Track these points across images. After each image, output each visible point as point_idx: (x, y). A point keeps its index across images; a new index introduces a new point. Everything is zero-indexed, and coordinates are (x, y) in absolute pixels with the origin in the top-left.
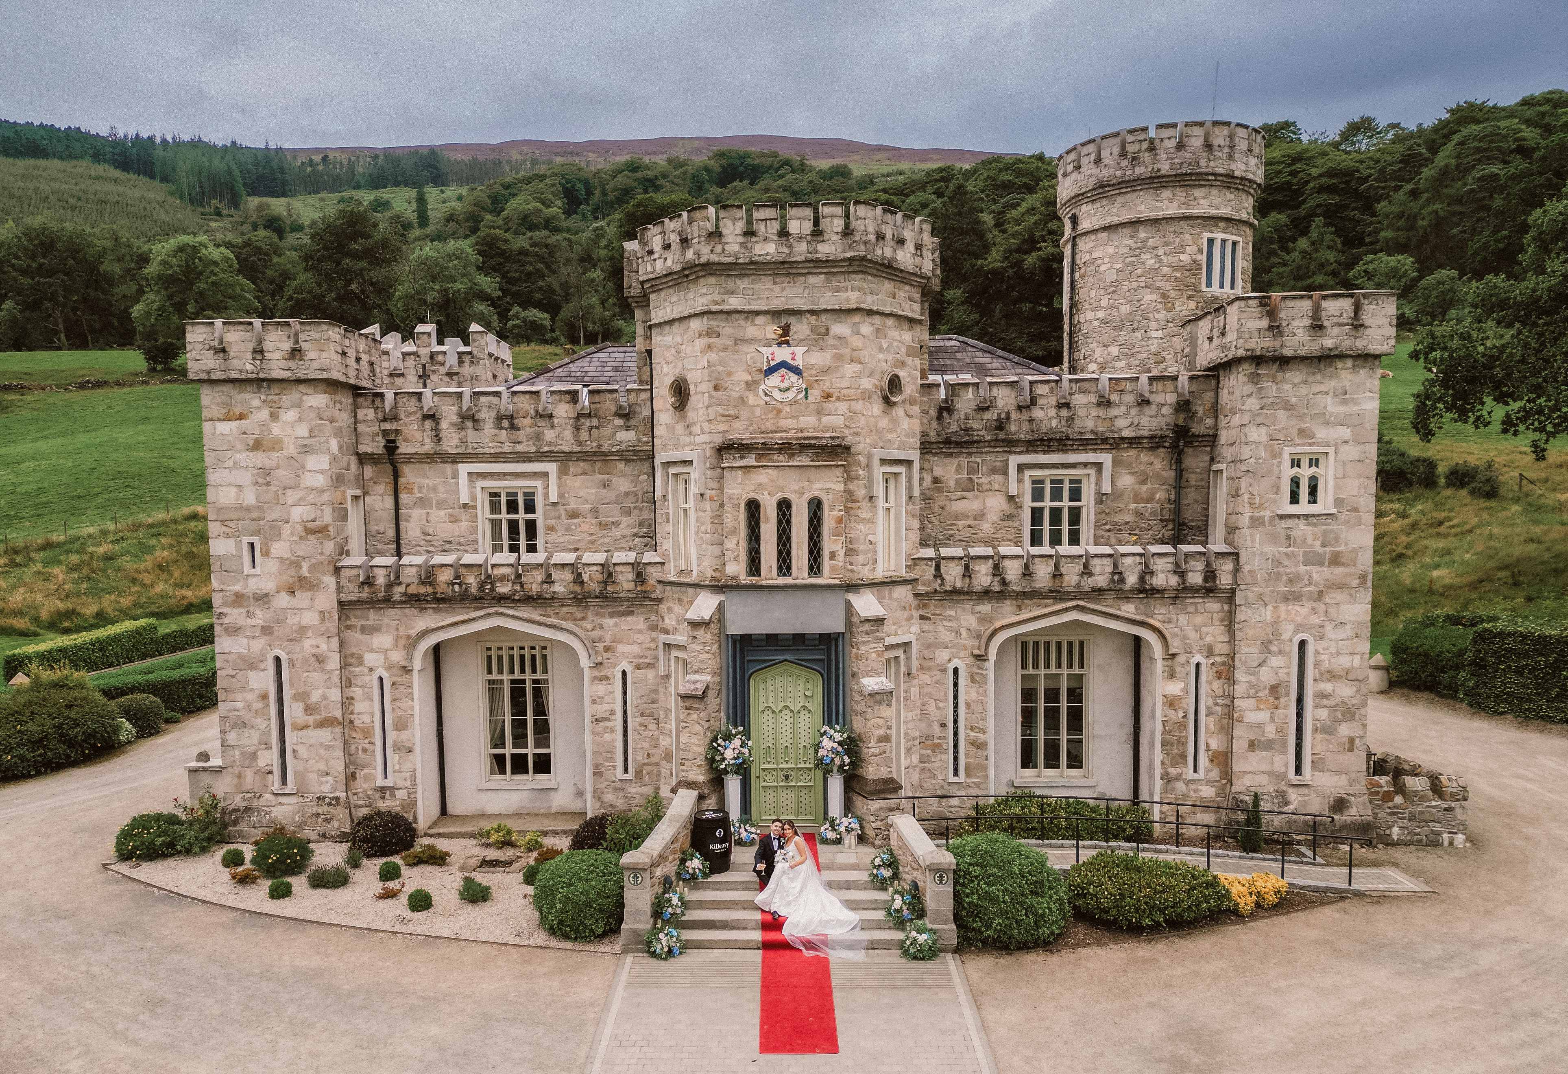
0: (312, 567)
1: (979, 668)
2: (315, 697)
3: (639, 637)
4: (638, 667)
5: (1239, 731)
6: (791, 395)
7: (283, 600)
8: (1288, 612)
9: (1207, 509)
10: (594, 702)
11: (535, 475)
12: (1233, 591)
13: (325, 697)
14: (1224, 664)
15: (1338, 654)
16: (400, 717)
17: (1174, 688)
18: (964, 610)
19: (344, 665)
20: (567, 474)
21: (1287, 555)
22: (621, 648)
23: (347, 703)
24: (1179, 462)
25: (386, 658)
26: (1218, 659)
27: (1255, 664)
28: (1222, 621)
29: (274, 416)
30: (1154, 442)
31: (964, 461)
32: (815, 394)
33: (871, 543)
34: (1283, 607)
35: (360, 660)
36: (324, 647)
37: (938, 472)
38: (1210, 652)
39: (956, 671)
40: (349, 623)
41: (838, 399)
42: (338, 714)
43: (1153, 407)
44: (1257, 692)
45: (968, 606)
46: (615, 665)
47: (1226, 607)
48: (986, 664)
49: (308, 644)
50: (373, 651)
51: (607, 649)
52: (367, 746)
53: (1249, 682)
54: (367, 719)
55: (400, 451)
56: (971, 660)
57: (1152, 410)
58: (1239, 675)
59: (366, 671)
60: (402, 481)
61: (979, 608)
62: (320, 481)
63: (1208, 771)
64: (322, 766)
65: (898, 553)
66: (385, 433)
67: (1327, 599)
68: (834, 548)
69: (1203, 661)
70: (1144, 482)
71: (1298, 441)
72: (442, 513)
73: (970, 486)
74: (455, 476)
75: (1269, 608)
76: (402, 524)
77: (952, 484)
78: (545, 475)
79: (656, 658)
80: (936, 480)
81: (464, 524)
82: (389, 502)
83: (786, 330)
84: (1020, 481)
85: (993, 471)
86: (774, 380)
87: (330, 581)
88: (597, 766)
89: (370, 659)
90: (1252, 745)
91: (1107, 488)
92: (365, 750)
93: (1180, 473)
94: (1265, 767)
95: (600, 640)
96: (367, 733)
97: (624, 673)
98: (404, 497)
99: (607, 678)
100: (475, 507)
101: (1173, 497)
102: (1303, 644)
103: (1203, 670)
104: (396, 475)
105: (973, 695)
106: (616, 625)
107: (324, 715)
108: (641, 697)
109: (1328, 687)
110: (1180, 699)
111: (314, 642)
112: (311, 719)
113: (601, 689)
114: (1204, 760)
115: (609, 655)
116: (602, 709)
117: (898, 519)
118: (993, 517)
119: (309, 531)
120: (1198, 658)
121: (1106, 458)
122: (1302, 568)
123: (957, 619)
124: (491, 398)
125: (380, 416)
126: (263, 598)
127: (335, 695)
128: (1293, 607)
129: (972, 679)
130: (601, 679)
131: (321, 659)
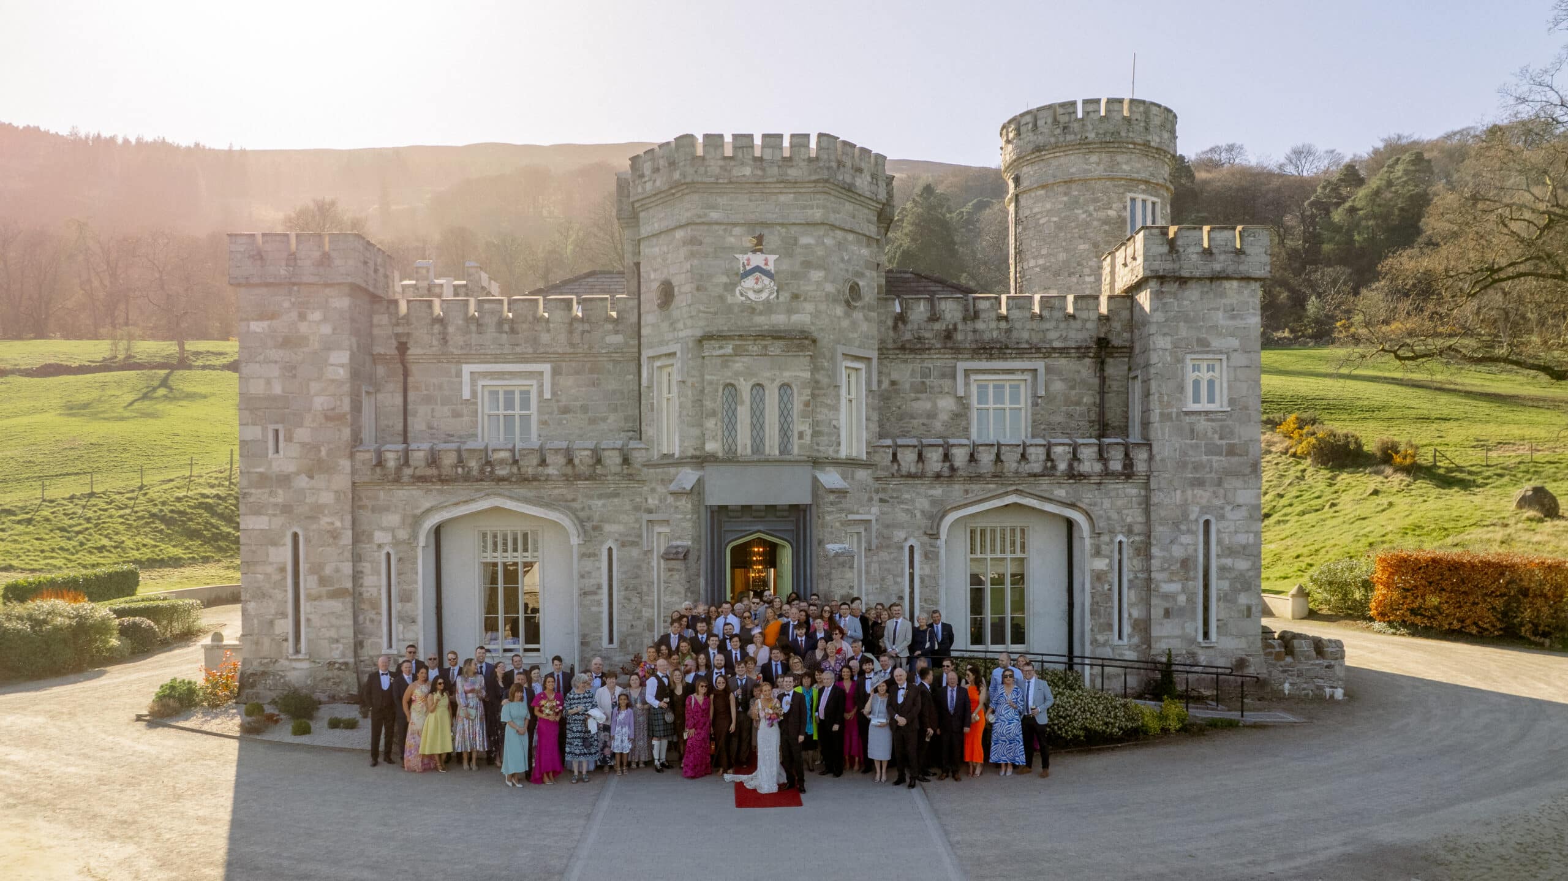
0: (330, 452)
1: (931, 546)
2: (328, 570)
3: (624, 518)
4: (623, 545)
5: (1154, 601)
6: (764, 295)
7: (302, 482)
8: (1194, 496)
9: (1127, 412)
10: (582, 577)
11: (530, 374)
12: (1148, 477)
13: (337, 570)
14: (1142, 542)
15: (1236, 532)
16: (404, 590)
17: (1101, 564)
18: (918, 494)
19: (356, 540)
20: (560, 374)
21: (1192, 446)
22: (607, 528)
23: (357, 576)
24: (1102, 370)
25: (394, 537)
26: (1137, 538)
27: (1168, 541)
28: (1140, 504)
29: (302, 316)
30: (1081, 352)
31: (917, 366)
32: (786, 295)
33: (835, 427)
34: (1189, 492)
35: (370, 536)
36: (338, 524)
37: (895, 376)
38: (1130, 532)
39: (912, 548)
40: (360, 503)
41: (805, 300)
42: (349, 585)
43: (1079, 322)
44: (1170, 565)
45: (922, 489)
46: (602, 543)
47: (1143, 493)
48: (938, 542)
49: (325, 520)
50: (383, 529)
51: (595, 528)
52: (374, 617)
53: (1164, 557)
54: (374, 592)
55: (409, 352)
56: (926, 539)
57: (1078, 324)
58: (1155, 551)
59: (375, 547)
60: (410, 380)
61: (932, 492)
62: (341, 374)
63: (1130, 636)
64: (333, 633)
65: (859, 440)
66: (397, 335)
67: (1226, 486)
68: (802, 428)
69: (1124, 540)
70: (1073, 388)
71: (1197, 349)
72: (446, 409)
73: (921, 389)
74: (459, 374)
75: (1178, 492)
76: (410, 419)
77: (907, 386)
78: (541, 373)
79: (640, 536)
80: (893, 383)
81: (466, 419)
82: (399, 400)
84: (967, 385)
85: (943, 376)
86: (749, 282)
87: (345, 464)
88: (584, 636)
89: (380, 537)
90: (1167, 613)
91: (1041, 392)
92: (372, 621)
93: (1103, 379)
94: (1178, 632)
95: (589, 519)
96: (375, 606)
97: (610, 549)
98: (412, 394)
99: (595, 555)
100: (476, 404)
101: (1098, 401)
102: (1207, 523)
103: (1125, 546)
104: (406, 375)
105: (927, 571)
106: (604, 505)
107: (337, 586)
108: (625, 573)
109: (1228, 562)
110: (1105, 573)
111: (329, 520)
112: (324, 590)
113: (588, 564)
114: (1127, 629)
115: (596, 534)
116: (589, 583)
117: (859, 410)
118: (944, 417)
119: (328, 419)
120: (1120, 537)
121: (1040, 365)
122: (1205, 458)
123: (912, 501)
124: (493, 306)
125: (394, 321)
126: (284, 480)
127: (347, 568)
128: (1198, 492)
129: (926, 556)
130: (589, 556)
131: (335, 535)
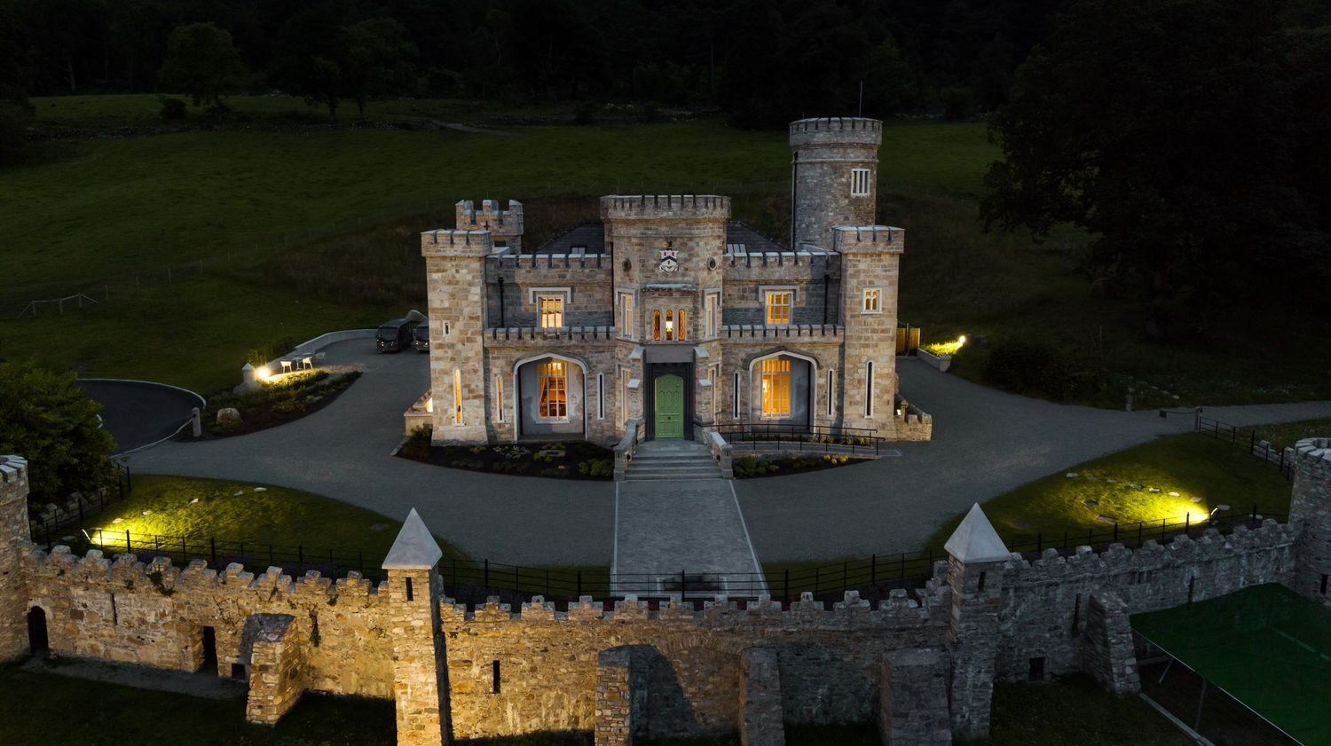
0: (472, 334)
1: (746, 373)
2: (473, 387)
3: (607, 361)
4: (607, 374)
5: (846, 398)
6: (672, 269)
7: (459, 346)
8: (865, 352)
9: (837, 309)
10: (589, 388)
11: (560, 293)
12: (844, 343)
13: (477, 386)
14: (840, 372)
15: (884, 367)
16: (507, 394)
17: (822, 381)
18: (740, 350)
19: (485, 373)
20: (575, 292)
21: (864, 329)
22: (600, 366)
23: (486, 388)
24: (826, 289)
25: (502, 370)
26: (838, 370)
27: (852, 372)
28: (839, 355)
29: (457, 271)
30: (816, 282)
31: (741, 288)
32: (682, 269)
33: (703, 327)
34: (862, 350)
35: (492, 371)
36: (477, 365)
37: (731, 292)
38: (835, 367)
39: (737, 375)
40: (488, 357)
41: (691, 271)
42: (483, 393)
43: (816, 267)
44: (853, 383)
46: (597, 373)
47: (841, 349)
48: (749, 372)
49: (471, 363)
50: (497, 367)
51: (594, 366)
52: (494, 406)
53: (850, 379)
54: (494, 395)
55: (503, 283)
56: (743, 370)
58: (846, 376)
59: (494, 375)
60: (505, 295)
61: (746, 350)
62: (477, 298)
63: (834, 414)
64: (475, 415)
65: (714, 329)
66: (498, 275)
67: (879, 346)
69: (833, 370)
70: (812, 297)
71: (868, 285)
72: (521, 308)
73: (743, 298)
74: (527, 292)
75: (858, 350)
76: (504, 312)
77: (736, 298)
78: (566, 292)
79: (615, 370)
80: (730, 296)
81: (531, 312)
82: (499, 303)
83: (670, 244)
84: (764, 296)
85: (753, 293)
86: (665, 263)
87: (479, 339)
88: (589, 414)
89: (495, 370)
90: (850, 403)
91: (798, 299)
92: (493, 408)
93: (827, 294)
94: (856, 413)
95: (591, 362)
96: (494, 400)
97: (601, 376)
98: (505, 301)
99: (594, 378)
100: (535, 305)
101: (824, 303)
102: (870, 364)
103: (833, 373)
104: (502, 291)
105: (743, 384)
106: (598, 356)
107: (477, 393)
108: (608, 386)
109: (880, 380)
110: (824, 385)
111: (473, 364)
112: (471, 395)
113: (591, 383)
114: (833, 409)
115: (595, 369)
116: (591, 392)
117: (714, 315)
119: (471, 318)
120: (831, 369)
121: (799, 288)
122: (870, 335)
123: (737, 354)
125: (496, 268)
126: (452, 346)
127: (481, 385)
128: (867, 350)
129: (743, 378)
130: (591, 378)
131: (475, 371)
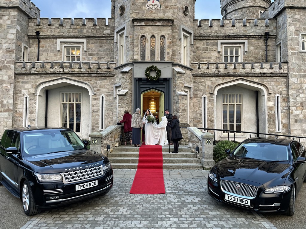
0: (8, 63)
1: (211, 97)
3: (108, 87)
4: (107, 96)
5: (291, 117)
6: (156, 7)
8: (304, 80)
9: (275, 57)
10: (93, 106)
11: (80, 43)
12: (288, 74)
13: (8, 102)
14: (285, 97)
16: (31, 110)
17: (271, 104)
18: (207, 80)
19: (15, 93)
20: (90, 43)
21: (303, 63)
22: (102, 90)
23: (15, 105)
24: (266, 43)
25: (29, 91)
26: (284, 95)
27: (296, 96)
28: (284, 84)
30: (260, 37)
31: (205, 42)
32: (163, 7)
33: (180, 53)
34: (302, 79)
35: (20, 92)
36: (9, 87)
37: (198, 45)
38: (281, 94)
39: (205, 98)
40: (18, 80)
41: (170, 8)
42: (12, 108)
43: (259, 27)
44: (296, 105)
45: (208, 78)
46: (100, 95)
47: (285, 80)
48: (214, 96)
50: (25, 89)
51: (98, 90)
52: (20, 119)
53: (294, 102)
54: (21, 110)
55: (40, 35)
56: (209, 95)
57: (258, 28)
58: (291, 99)
59: (22, 95)
60: (41, 44)
61: (212, 79)
63: (282, 130)
64: (5, 124)
65: (187, 61)
66: (36, 29)
68: (168, 51)
69: (279, 96)
70: (256, 49)
71: (303, 31)
72: (52, 53)
73: (207, 49)
74: (56, 43)
75: (299, 79)
76: (40, 57)
77: (202, 48)
78: (83, 43)
79: (113, 93)
80: (197, 48)
81: (58, 57)
82: (37, 51)
84: (221, 48)
85: (214, 45)
87: (13, 66)
88: (93, 126)
89: (24, 91)
90: (296, 121)
91: (246, 50)
92: (20, 120)
93: (267, 46)
94: (300, 128)
95: (96, 87)
96: (21, 114)
97: (103, 97)
98: (41, 49)
99: (97, 99)
100: (62, 52)
101: (265, 53)
103: (279, 98)
104: (39, 42)
105: (210, 106)
106: (101, 82)
107: (7, 108)
108: (108, 105)
110: (273, 107)
111: (5, 85)
112: (3, 109)
113: (95, 102)
114: (281, 127)
115: (98, 92)
116: (95, 109)
117: (187, 50)
118: (214, 58)
119: (8, 51)
120: (277, 95)
121: (246, 41)
123: (205, 82)
124: (68, 20)
125: (36, 25)
127: (11, 101)
129: (210, 101)
130: (95, 99)
131: (8, 91)
